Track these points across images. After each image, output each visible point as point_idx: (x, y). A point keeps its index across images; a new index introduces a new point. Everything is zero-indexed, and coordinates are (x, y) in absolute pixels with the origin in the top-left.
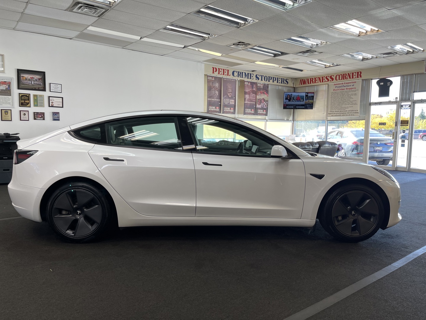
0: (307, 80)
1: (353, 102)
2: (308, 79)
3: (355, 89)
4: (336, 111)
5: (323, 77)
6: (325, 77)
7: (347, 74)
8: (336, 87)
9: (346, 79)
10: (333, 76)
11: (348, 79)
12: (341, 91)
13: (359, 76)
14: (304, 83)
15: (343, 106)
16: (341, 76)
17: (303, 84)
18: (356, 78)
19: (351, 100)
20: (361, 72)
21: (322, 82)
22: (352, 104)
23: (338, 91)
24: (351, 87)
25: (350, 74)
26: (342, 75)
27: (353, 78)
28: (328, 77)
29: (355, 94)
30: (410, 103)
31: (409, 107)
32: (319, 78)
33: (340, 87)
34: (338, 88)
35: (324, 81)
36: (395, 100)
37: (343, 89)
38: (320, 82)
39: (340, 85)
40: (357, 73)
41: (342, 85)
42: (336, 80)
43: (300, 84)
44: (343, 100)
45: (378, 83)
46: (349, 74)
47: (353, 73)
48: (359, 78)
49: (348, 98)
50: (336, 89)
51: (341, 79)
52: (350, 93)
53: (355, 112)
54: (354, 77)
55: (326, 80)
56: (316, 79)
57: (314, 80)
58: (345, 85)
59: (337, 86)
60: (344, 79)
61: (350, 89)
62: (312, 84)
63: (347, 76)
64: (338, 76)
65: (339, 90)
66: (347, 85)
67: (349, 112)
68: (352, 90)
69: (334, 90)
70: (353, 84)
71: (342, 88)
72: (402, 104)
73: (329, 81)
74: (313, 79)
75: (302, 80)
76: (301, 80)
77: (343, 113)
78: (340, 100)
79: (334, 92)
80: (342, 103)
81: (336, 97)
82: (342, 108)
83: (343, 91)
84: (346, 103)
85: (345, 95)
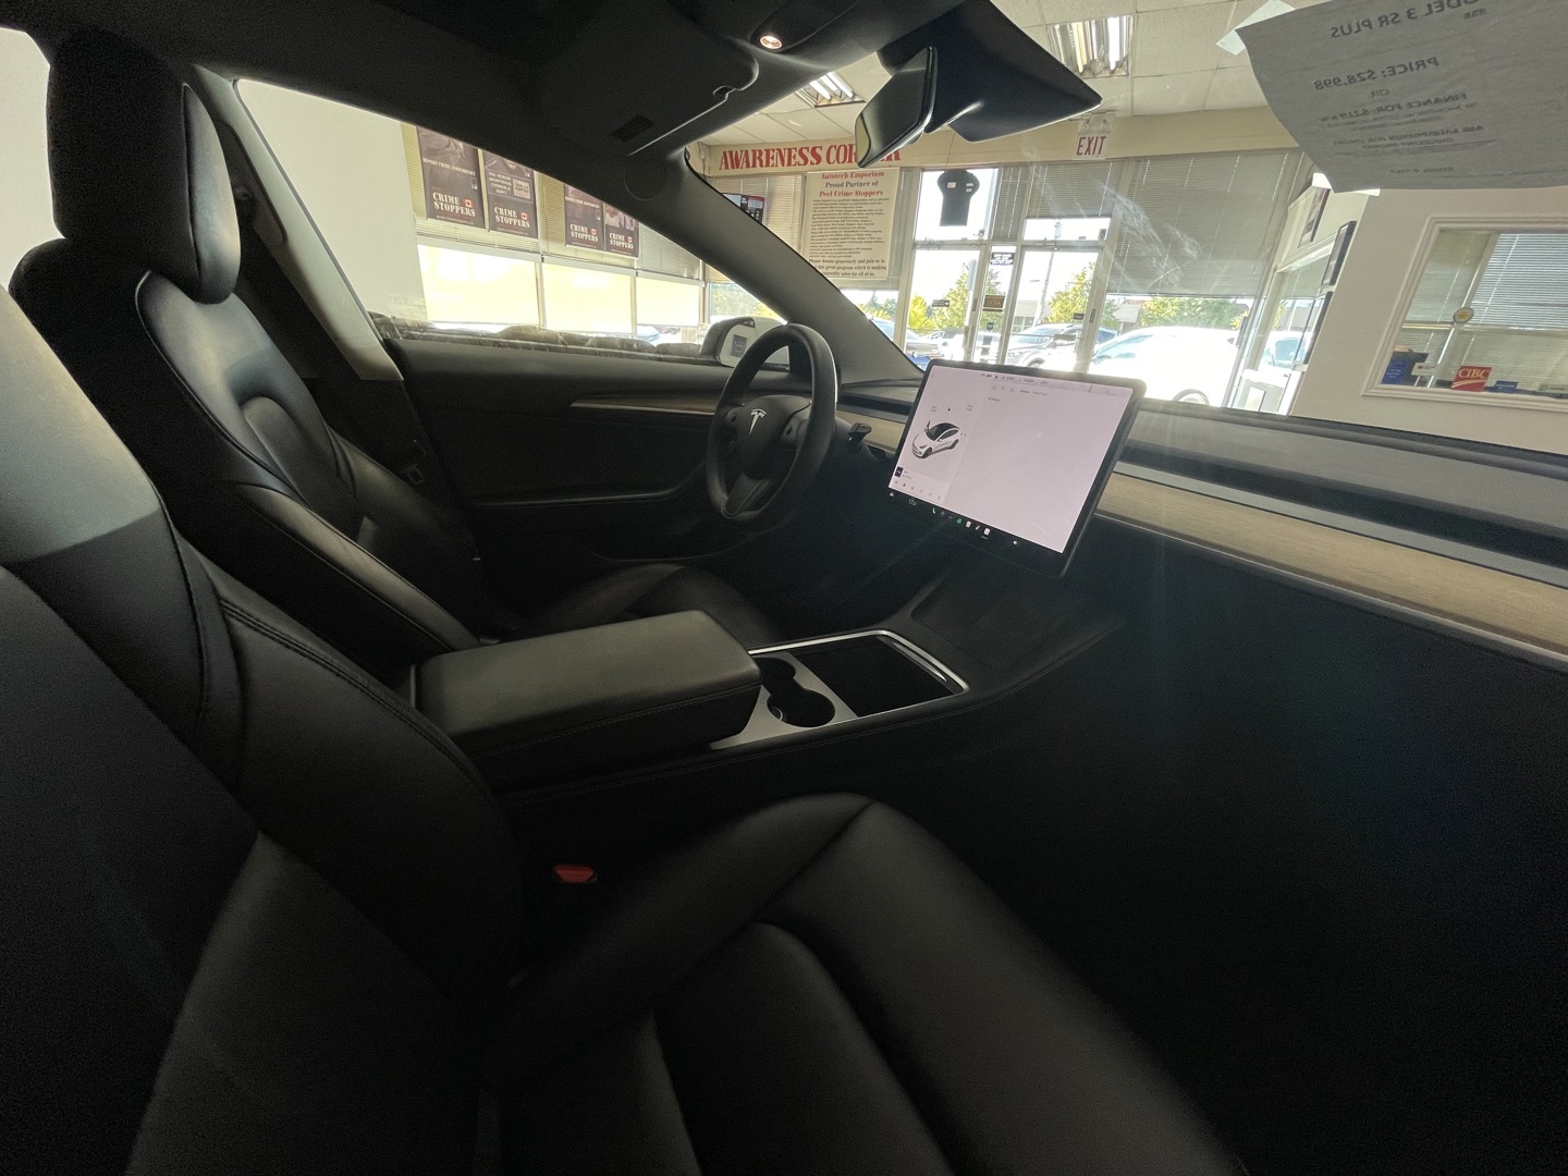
0: (746, 155)
1: (874, 235)
2: (746, 152)
3: (879, 196)
4: (826, 258)
5: (790, 150)
6: (796, 149)
8: (829, 186)
10: (821, 148)
12: (842, 197)
13: (893, 156)
14: (736, 164)
15: (844, 246)
16: (842, 150)
17: (733, 168)
21: (789, 164)
22: (869, 240)
23: (833, 197)
24: (870, 188)
26: (845, 146)
28: (805, 151)
29: (880, 213)
30: (1012, 249)
31: (1010, 258)
32: (779, 150)
33: (838, 185)
34: (834, 189)
35: (793, 162)
36: (976, 238)
37: (847, 194)
38: (783, 165)
39: (839, 181)
41: (845, 180)
42: (829, 163)
43: (724, 166)
44: (845, 227)
45: (943, 182)
48: (894, 162)
49: (860, 223)
50: (828, 190)
51: (841, 159)
52: (865, 207)
53: (875, 265)
55: (799, 159)
56: (771, 153)
57: (764, 158)
58: (853, 181)
60: (850, 161)
61: (866, 194)
62: (758, 170)
64: (833, 149)
65: (837, 194)
66: (859, 180)
67: (862, 265)
68: (872, 197)
69: (822, 193)
70: (874, 179)
71: (844, 189)
72: (995, 249)
73: (809, 163)
74: (760, 152)
75: (728, 154)
76: (725, 153)
77: (844, 268)
78: (837, 227)
79: (823, 200)
80: (843, 237)
81: (827, 216)
82: (843, 252)
83: (847, 198)
84: (853, 237)
85: (851, 212)
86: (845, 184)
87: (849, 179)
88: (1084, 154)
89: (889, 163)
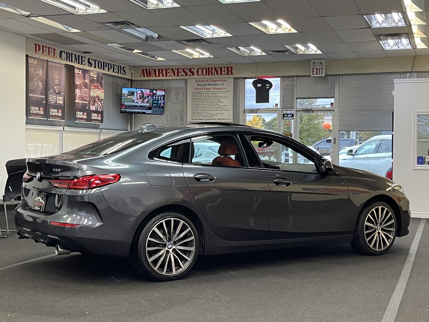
0: (153, 70)
1: (224, 107)
2: (155, 70)
3: (225, 90)
4: (200, 118)
5: (178, 69)
6: (181, 69)
7: (213, 69)
8: (199, 85)
9: (212, 74)
10: (194, 69)
11: (214, 75)
12: (206, 90)
13: (230, 73)
14: (149, 74)
15: (210, 112)
16: (204, 70)
17: (148, 76)
18: (225, 74)
19: (221, 104)
20: (232, 68)
21: (178, 75)
22: (222, 110)
24: (220, 86)
25: (217, 69)
26: (206, 68)
27: (221, 74)
28: (186, 70)
29: (226, 97)
31: (292, 116)
32: (172, 69)
34: (202, 87)
35: (180, 74)
36: (275, 108)
37: (208, 89)
38: (175, 76)
39: (204, 83)
40: (226, 68)
41: (207, 83)
42: (198, 75)
43: (142, 76)
44: (209, 103)
45: (255, 84)
47: (221, 68)
48: (230, 76)
49: (216, 102)
50: (199, 87)
51: (204, 73)
52: (218, 95)
54: (223, 73)
55: (182, 73)
56: (168, 71)
57: (164, 72)
58: (211, 83)
59: (200, 83)
60: (209, 75)
61: (218, 89)
62: (161, 78)
63: (213, 71)
64: (200, 69)
65: (203, 89)
66: (214, 83)
67: (218, 121)
68: (221, 90)
69: (195, 89)
70: (222, 83)
72: (284, 112)
73: (188, 75)
74: (162, 70)
75: (145, 71)
76: (143, 70)
78: (205, 104)
79: (196, 92)
80: (208, 108)
81: (199, 99)
82: (209, 115)
83: (209, 91)
84: (213, 108)
85: (211, 97)
86: (207, 85)
87: (209, 82)
88: (315, 74)
89: (228, 76)
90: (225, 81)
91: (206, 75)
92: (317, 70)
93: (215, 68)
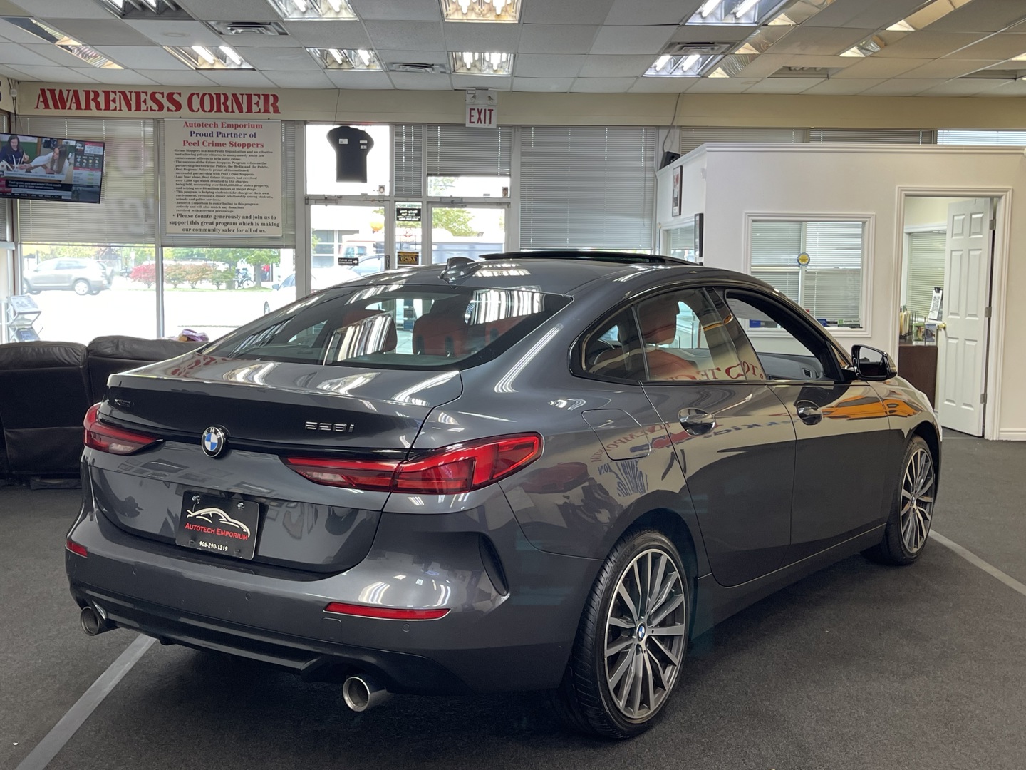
0: (71, 93)
1: (258, 190)
2: (76, 93)
3: (260, 149)
4: (199, 214)
5: (138, 94)
6: (146, 93)
7: (230, 97)
8: (194, 135)
9: (226, 110)
10: (180, 94)
11: (233, 111)
12: (211, 148)
13: (271, 109)
14: (60, 102)
15: (223, 200)
16: (207, 99)
17: (55, 107)
18: (259, 112)
19: (251, 182)
20: (276, 98)
21: (138, 108)
22: (253, 195)
23: (201, 148)
24: (247, 140)
25: (240, 97)
26: (210, 95)
27: (250, 110)
28: (158, 96)
29: (263, 166)
30: (417, 205)
31: (416, 215)
32: (123, 93)
33: (206, 135)
34: (201, 139)
35: (143, 106)
36: (377, 193)
37: (218, 145)
38: (129, 109)
39: (208, 130)
40: (262, 97)
41: (215, 130)
42: (192, 110)
43: (42, 105)
44: (221, 179)
46: (235, 96)
47: (249, 97)
48: (272, 115)
49: (239, 176)
50: (194, 139)
51: (207, 107)
52: (243, 159)
53: (266, 221)
54: (255, 108)
55: (150, 103)
56: (112, 96)
57: (101, 99)
58: (225, 131)
59: (197, 130)
60: (219, 110)
61: (243, 145)
62: (94, 112)
63: (229, 103)
64: (195, 97)
65: (206, 144)
66: (233, 131)
67: (245, 220)
68: (251, 149)
69: (185, 143)
70: (252, 131)
71: (215, 139)
72: (399, 205)
73: (165, 109)
74: (97, 94)
75: (48, 93)
76: (43, 91)
77: (225, 224)
78: (210, 179)
79: (187, 151)
80: (219, 191)
81: (195, 168)
82: (221, 206)
83: (219, 148)
84: (232, 191)
85: (226, 165)
86: (215, 134)
87: (219, 129)
88: (476, 122)
89: (267, 115)
90: (260, 126)
91: (211, 111)
92: (480, 113)
93: (233, 94)
